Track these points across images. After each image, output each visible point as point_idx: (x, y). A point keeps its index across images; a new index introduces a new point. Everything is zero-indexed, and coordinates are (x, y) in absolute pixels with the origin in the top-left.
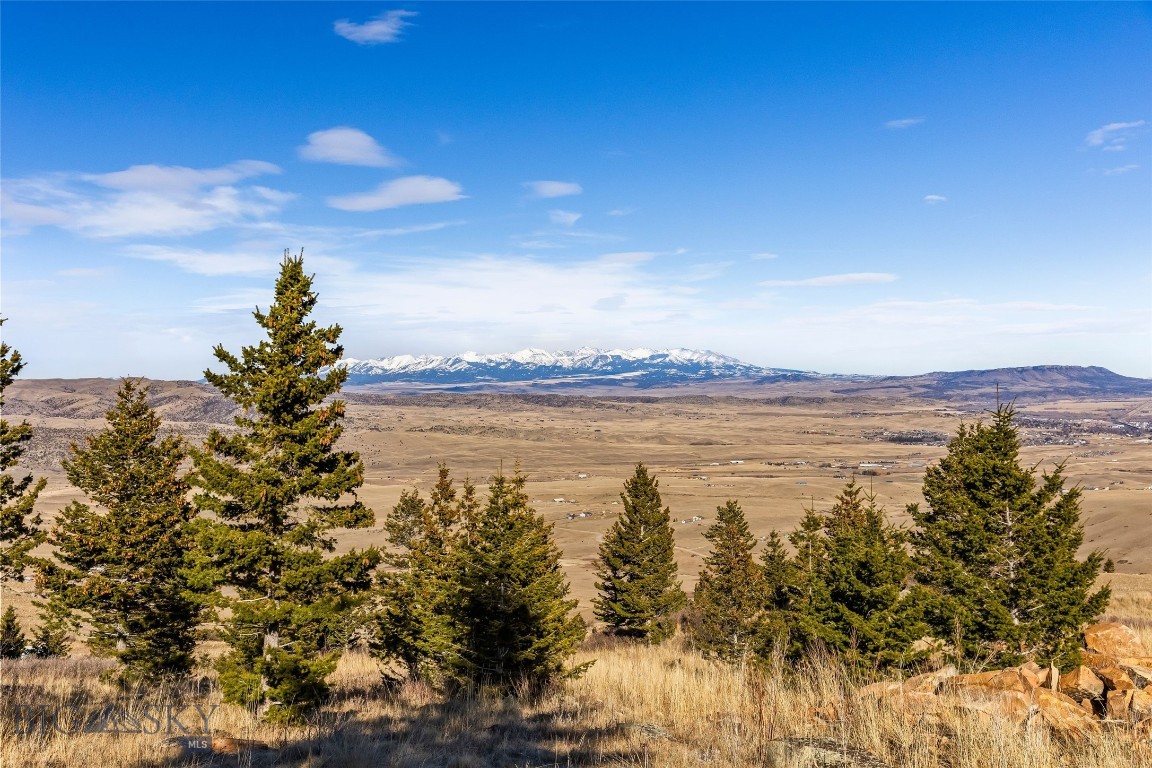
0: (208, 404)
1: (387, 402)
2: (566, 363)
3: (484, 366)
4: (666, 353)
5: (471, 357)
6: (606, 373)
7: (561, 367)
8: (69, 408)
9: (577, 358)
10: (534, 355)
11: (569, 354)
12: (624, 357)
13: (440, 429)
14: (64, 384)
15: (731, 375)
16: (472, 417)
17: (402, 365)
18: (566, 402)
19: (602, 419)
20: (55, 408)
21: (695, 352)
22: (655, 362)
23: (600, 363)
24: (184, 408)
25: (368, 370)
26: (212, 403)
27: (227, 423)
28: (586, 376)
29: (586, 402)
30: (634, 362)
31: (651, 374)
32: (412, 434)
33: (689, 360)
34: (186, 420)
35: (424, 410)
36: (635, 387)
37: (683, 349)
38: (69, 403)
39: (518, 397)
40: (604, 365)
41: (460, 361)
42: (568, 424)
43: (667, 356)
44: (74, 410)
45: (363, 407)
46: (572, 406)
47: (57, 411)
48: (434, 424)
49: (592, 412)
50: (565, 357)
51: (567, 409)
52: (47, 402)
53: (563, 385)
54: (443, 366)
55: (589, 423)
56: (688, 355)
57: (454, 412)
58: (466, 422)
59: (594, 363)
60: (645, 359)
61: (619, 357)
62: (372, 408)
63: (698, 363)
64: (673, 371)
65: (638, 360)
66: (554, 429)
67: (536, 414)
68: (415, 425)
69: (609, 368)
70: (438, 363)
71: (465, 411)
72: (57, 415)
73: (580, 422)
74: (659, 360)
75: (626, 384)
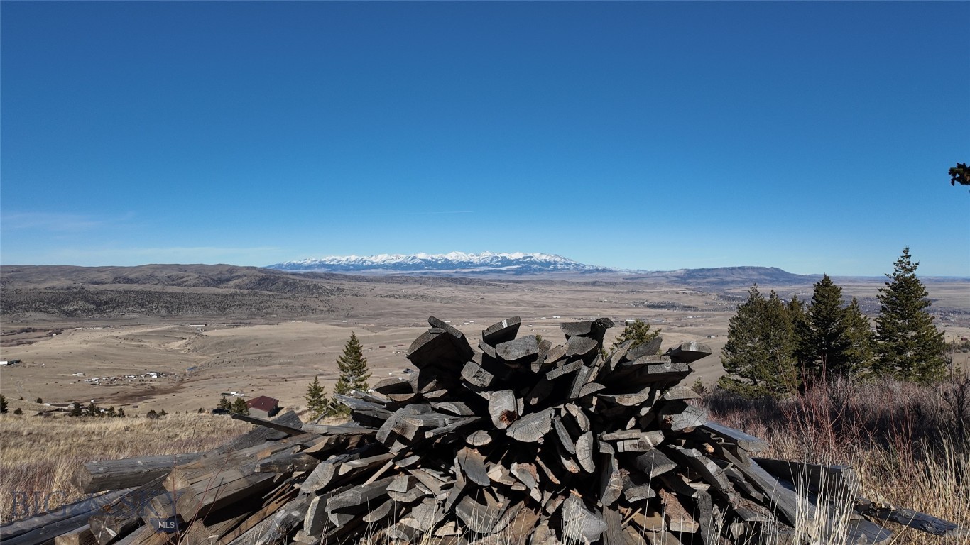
0: (261, 280)
1: (368, 281)
2: (476, 260)
3: (429, 261)
5: (421, 256)
6: (497, 266)
7: (472, 262)
8: (180, 280)
10: (458, 256)
12: (508, 257)
13: (393, 296)
14: (180, 267)
15: (568, 269)
16: (414, 290)
17: (383, 260)
18: (470, 282)
19: (488, 292)
20: (173, 280)
21: (548, 256)
22: (525, 260)
24: (247, 282)
25: (363, 263)
26: (264, 279)
27: (271, 291)
28: (486, 268)
29: (481, 282)
31: (523, 267)
32: (374, 299)
33: (544, 260)
34: (248, 289)
35: (388, 285)
36: (514, 274)
38: (181, 278)
39: (443, 279)
41: (416, 258)
42: (468, 294)
43: (532, 257)
44: (183, 282)
45: (353, 283)
46: (473, 285)
47: (173, 283)
48: (390, 293)
49: (483, 288)
50: (475, 257)
51: (470, 286)
52: (168, 277)
53: (472, 272)
54: (406, 261)
55: (480, 294)
56: (544, 257)
57: (405, 287)
58: (410, 292)
59: (491, 261)
60: (520, 259)
61: (505, 257)
62: (359, 283)
64: (536, 266)
65: (516, 260)
66: (458, 297)
67: (451, 289)
68: (379, 293)
70: (403, 259)
71: (412, 286)
72: (173, 285)
73: (475, 294)
74: (528, 260)
75: (508, 273)
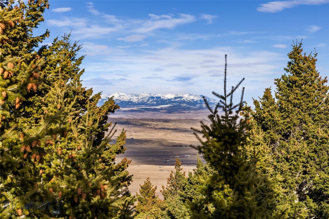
2: (135, 100)
6: (153, 105)
7: (132, 102)
9: (140, 98)
10: (120, 96)
11: (136, 96)
12: (162, 97)
21: (195, 96)
22: (176, 100)
23: (151, 100)
28: (144, 107)
30: (167, 100)
31: (174, 106)
33: (192, 100)
36: (166, 112)
37: (190, 95)
40: (153, 101)
43: (182, 97)
50: (135, 97)
56: (192, 97)
59: (148, 100)
60: (172, 99)
61: (160, 97)
63: (197, 101)
64: (185, 105)
69: (155, 103)
74: (178, 99)
75: (160, 111)
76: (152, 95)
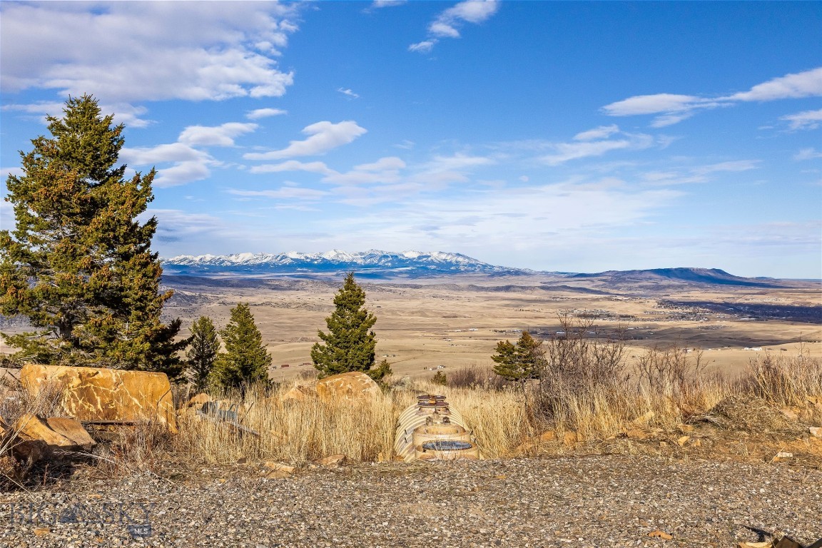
1: (233, 285)
2: (360, 260)
3: (303, 261)
4: (429, 255)
5: (294, 255)
6: (387, 267)
7: (356, 263)
9: (367, 257)
10: (338, 255)
11: (362, 254)
12: (400, 257)
13: (269, 304)
15: (473, 271)
16: (293, 297)
17: (245, 259)
19: (383, 299)
22: (421, 260)
23: (383, 261)
25: (221, 263)
28: (374, 270)
29: (372, 287)
31: (418, 268)
33: (444, 260)
36: (408, 277)
37: (441, 252)
39: (325, 283)
40: (386, 262)
41: (286, 257)
49: (376, 294)
50: (359, 257)
54: (274, 261)
55: (373, 302)
57: (280, 293)
58: (287, 300)
59: (379, 261)
60: (414, 258)
61: (397, 256)
62: (222, 289)
63: (451, 261)
64: (434, 267)
65: (409, 259)
70: (270, 258)
71: (288, 292)
74: (424, 259)
76: (385, 253)
